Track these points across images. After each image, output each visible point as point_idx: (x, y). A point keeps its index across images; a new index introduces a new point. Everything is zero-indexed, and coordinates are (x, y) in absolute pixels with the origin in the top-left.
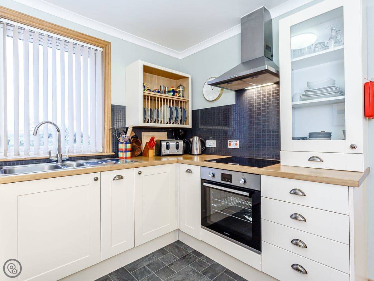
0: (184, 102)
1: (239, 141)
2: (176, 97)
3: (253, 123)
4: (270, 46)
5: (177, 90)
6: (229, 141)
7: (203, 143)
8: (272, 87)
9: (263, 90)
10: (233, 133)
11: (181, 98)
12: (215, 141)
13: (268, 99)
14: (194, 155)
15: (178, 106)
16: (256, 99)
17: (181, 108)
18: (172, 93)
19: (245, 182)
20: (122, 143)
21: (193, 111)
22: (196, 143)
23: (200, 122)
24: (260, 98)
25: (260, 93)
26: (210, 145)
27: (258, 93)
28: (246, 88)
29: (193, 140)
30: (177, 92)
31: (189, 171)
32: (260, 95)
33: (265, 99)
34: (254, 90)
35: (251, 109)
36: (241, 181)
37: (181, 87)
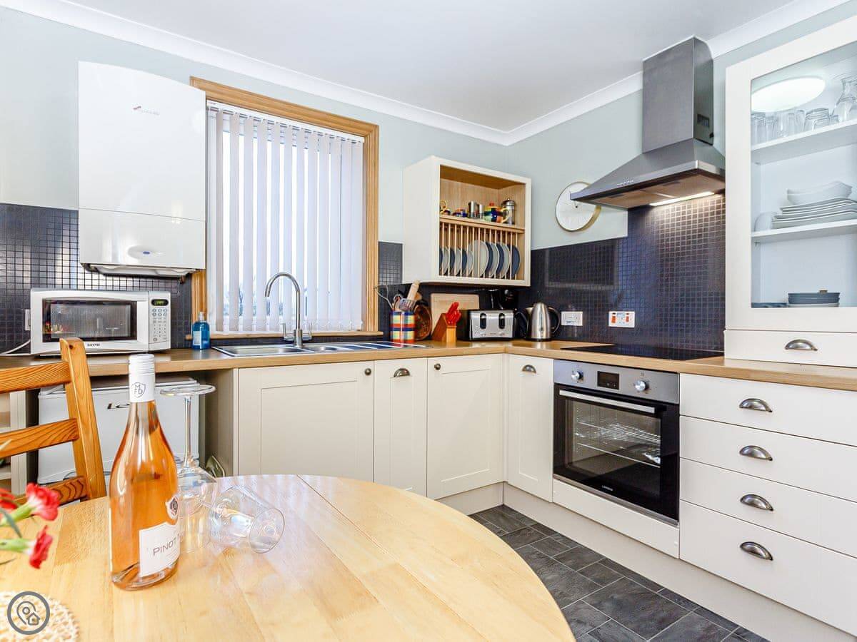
0: (514, 234)
1: (634, 313)
2: (501, 225)
3: (667, 276)
4: (707, 115)
5: (502, 211)
6: (611, 313)
7: (554, 318)
8: (709, 200)
9: (689, 207)
10: (620, 297)
11: (510, 225)
12: (581, 313)
13: (700, 226)
14: (535, 340)
15: (504, 241)
16: (673, 225)
17: (509, 246)
18: (490, 217)
19: (647, 388)
20: (399, 313)
21: (533, 253)
22: (540, 315)
23: (547, 275)
24: (684, 223)
25: (684, 213)
26: (570, 322)
27: (678, 214)
28: (651, 204)
29: (533, 311)
30: (500, 214)
31: (528, 369)
32: (684, 218)
33: (694, 227)
34: (670, 207)
35: (662, 246)
36: (638, 385)
37: (508, 204)
